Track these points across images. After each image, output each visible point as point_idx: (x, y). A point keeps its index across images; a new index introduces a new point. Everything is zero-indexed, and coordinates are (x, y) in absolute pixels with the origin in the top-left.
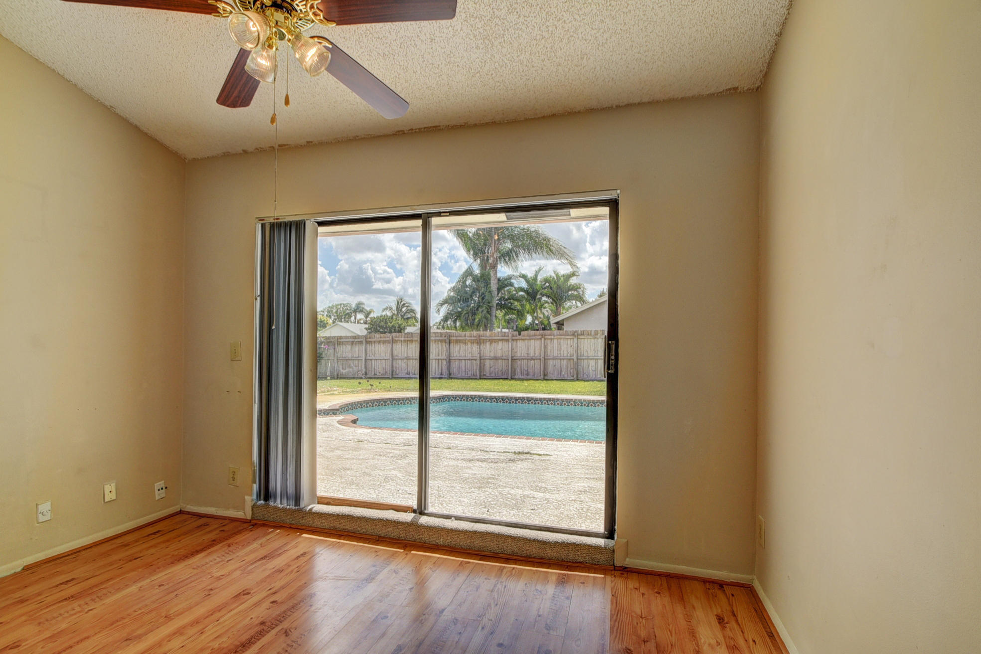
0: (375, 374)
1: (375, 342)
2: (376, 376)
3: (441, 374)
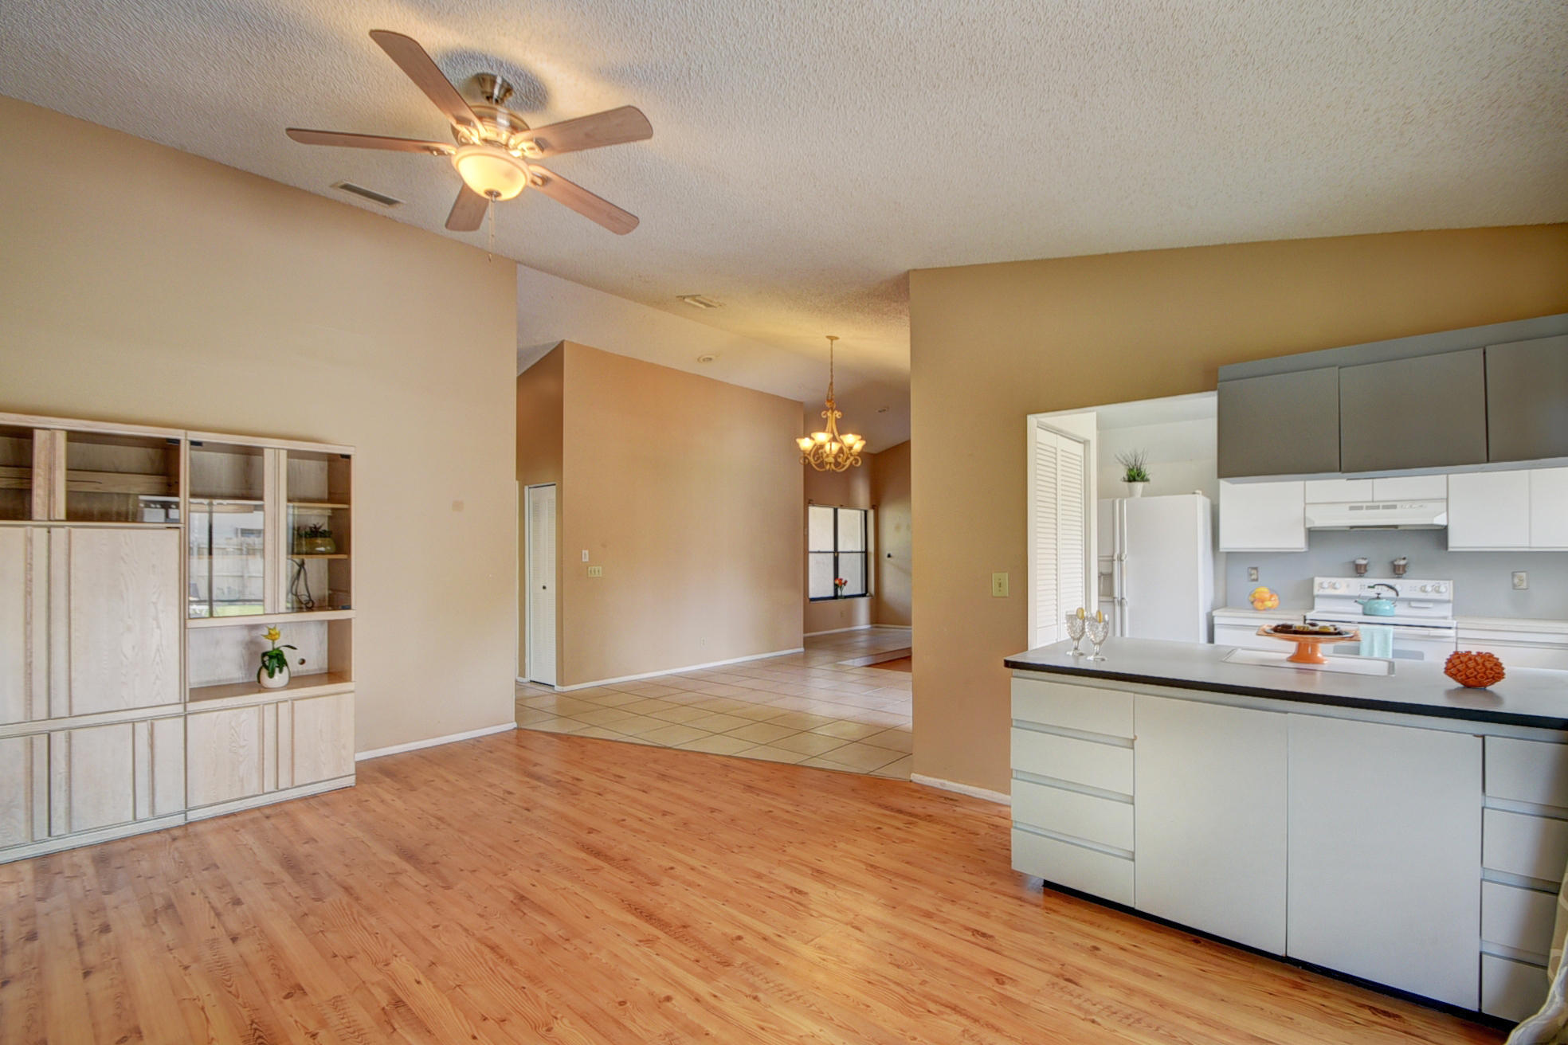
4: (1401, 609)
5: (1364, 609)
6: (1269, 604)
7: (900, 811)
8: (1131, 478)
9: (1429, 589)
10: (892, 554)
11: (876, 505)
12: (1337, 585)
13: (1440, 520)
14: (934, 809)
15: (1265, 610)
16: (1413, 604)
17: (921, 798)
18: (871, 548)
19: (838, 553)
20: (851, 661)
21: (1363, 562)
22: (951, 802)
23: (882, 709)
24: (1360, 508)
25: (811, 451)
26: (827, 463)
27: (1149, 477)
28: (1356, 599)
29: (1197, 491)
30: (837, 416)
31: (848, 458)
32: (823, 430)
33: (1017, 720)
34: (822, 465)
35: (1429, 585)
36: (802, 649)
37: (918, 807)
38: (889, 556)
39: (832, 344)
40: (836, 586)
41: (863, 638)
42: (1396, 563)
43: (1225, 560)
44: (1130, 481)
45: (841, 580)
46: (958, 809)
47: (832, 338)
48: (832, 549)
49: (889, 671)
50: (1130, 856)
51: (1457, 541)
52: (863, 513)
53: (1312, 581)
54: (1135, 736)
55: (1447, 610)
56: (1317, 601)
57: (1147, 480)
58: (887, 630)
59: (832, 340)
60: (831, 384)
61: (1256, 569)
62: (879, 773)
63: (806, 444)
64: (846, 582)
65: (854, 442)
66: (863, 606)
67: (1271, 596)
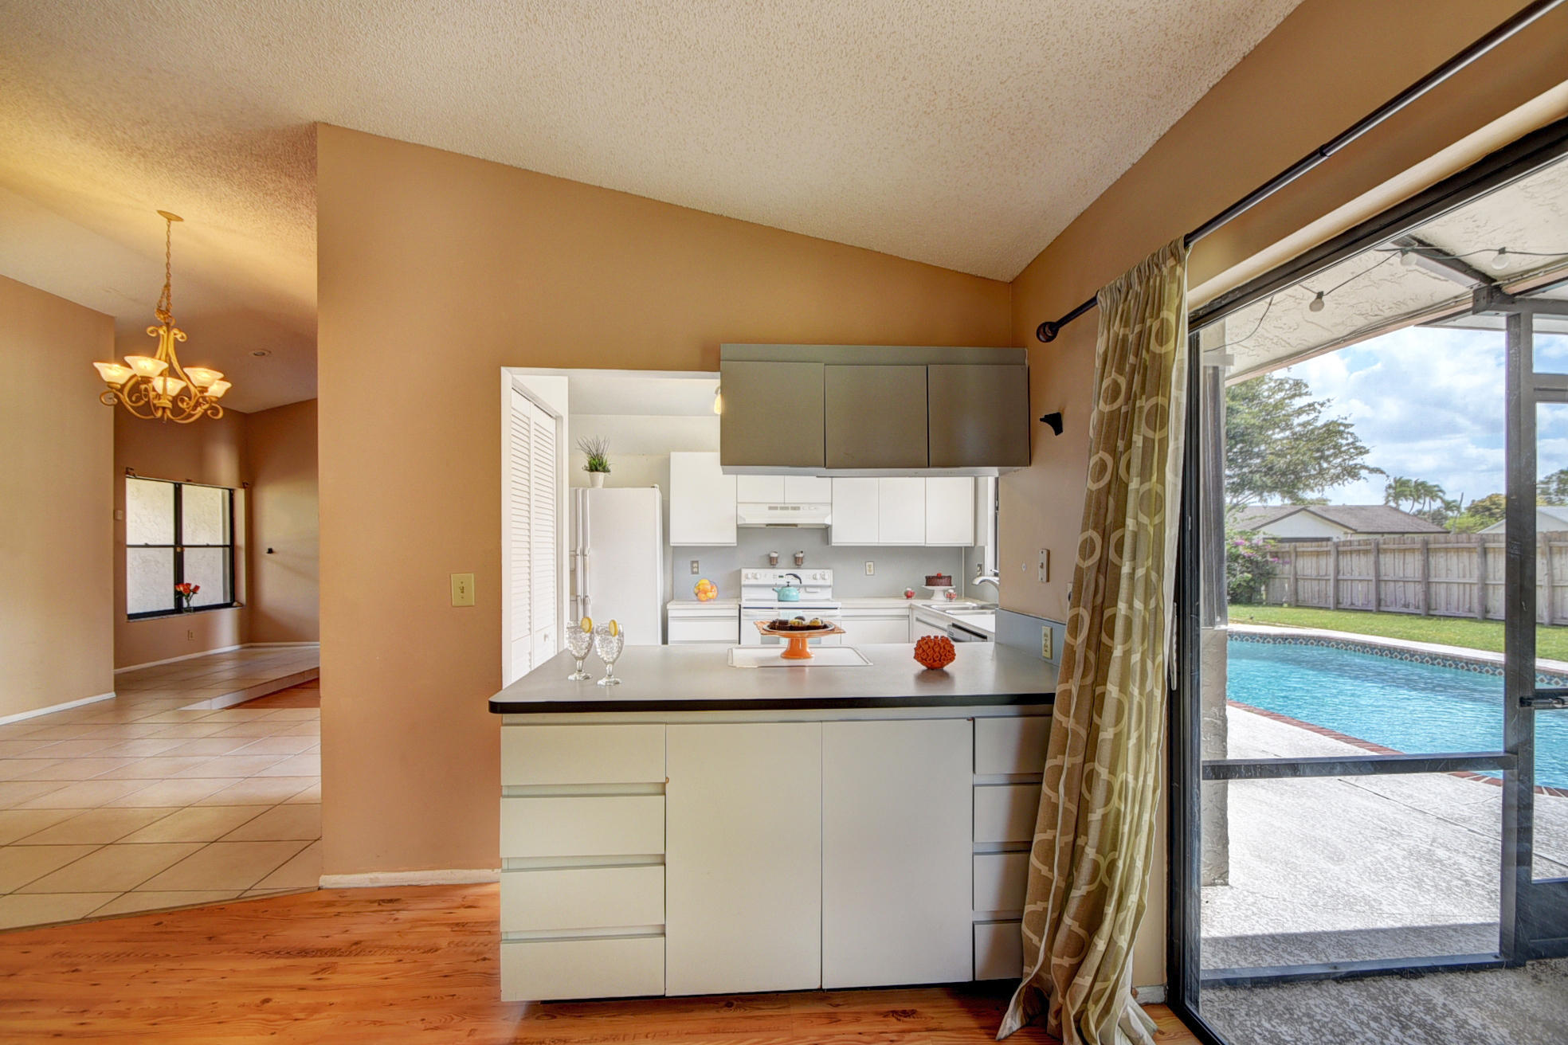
0: (1352, 604)
1: (1351, 552)
2: (1353, 607)
3: (1470, 611)
4: (802, 595)
5: (779, 595)
6: (710, 595)
7: (304, 953)
8: (594, 468)
9: (818, 577)
10: (274, 549)
11: (249, 480)
12: (758, 576)
14: (366, 927)
15: (707, 600)
16: (808, 590)
17: (338, 915)
18: (241, 540)
19: (183, 547)
20: (207, 702)
21: (774, 555)
22: (389, 906)
23: (264, 774)
24: (776, 508)
25: (123, 386)
26: (157, 408)
27: (610, 468)
28: (773, 587)
29: (656, 485)
30: (178, 337)
31: (197, 404)
32: (152, 354)
33: (509, 786)
34: (148, 408)
36: (113, 695)
37: (333, 932)
38: (270, 551)
39: (169, 226)
40: (179, 597)
41: (228, 665)
42: (796, 556)
43: (675, 554)
44: (591, 470)
45: (189, 585)
46: (402, 915)
47: (170, 218)
48: (172, 542)
49: (273, 710)
50: (658, 931)
51: (838, 538)
52: (227, 492)
53: (740, 571)
54: (667, 778)
55: (828, 594)
56: (744, 589)
57: (609, 471)
58: (271, 649)
59: (169, 220)
60: (167, 286)
61: (697, 562)
62: (259, 891)
63: (113, 373)
64: (197, 588)
65: (210, 381)
66: (226, 623)
67: (712, 587)
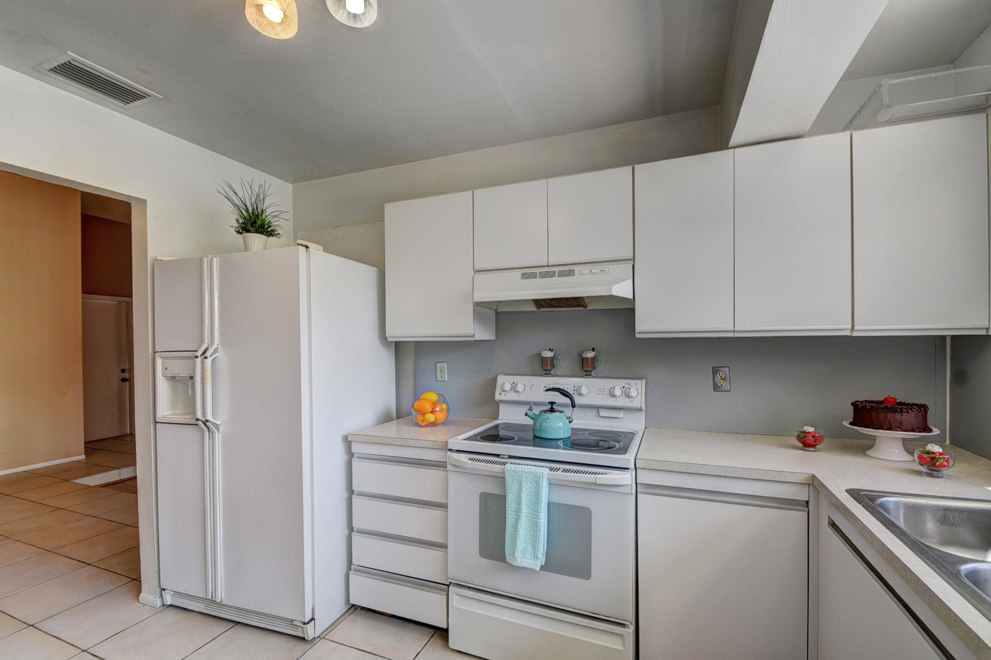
6: (430, 417)
9: (618, 392)
13: (622, 290)
15: (426, 425)
16: (603, 413)
21: (549, 354)
24: (534, 275)
35: (618, 385)
36: (83, 457)
42: (584, 356)
44: (245, 231)
53: (495, 380)
56: (502, 408)
67: (435, 405)
